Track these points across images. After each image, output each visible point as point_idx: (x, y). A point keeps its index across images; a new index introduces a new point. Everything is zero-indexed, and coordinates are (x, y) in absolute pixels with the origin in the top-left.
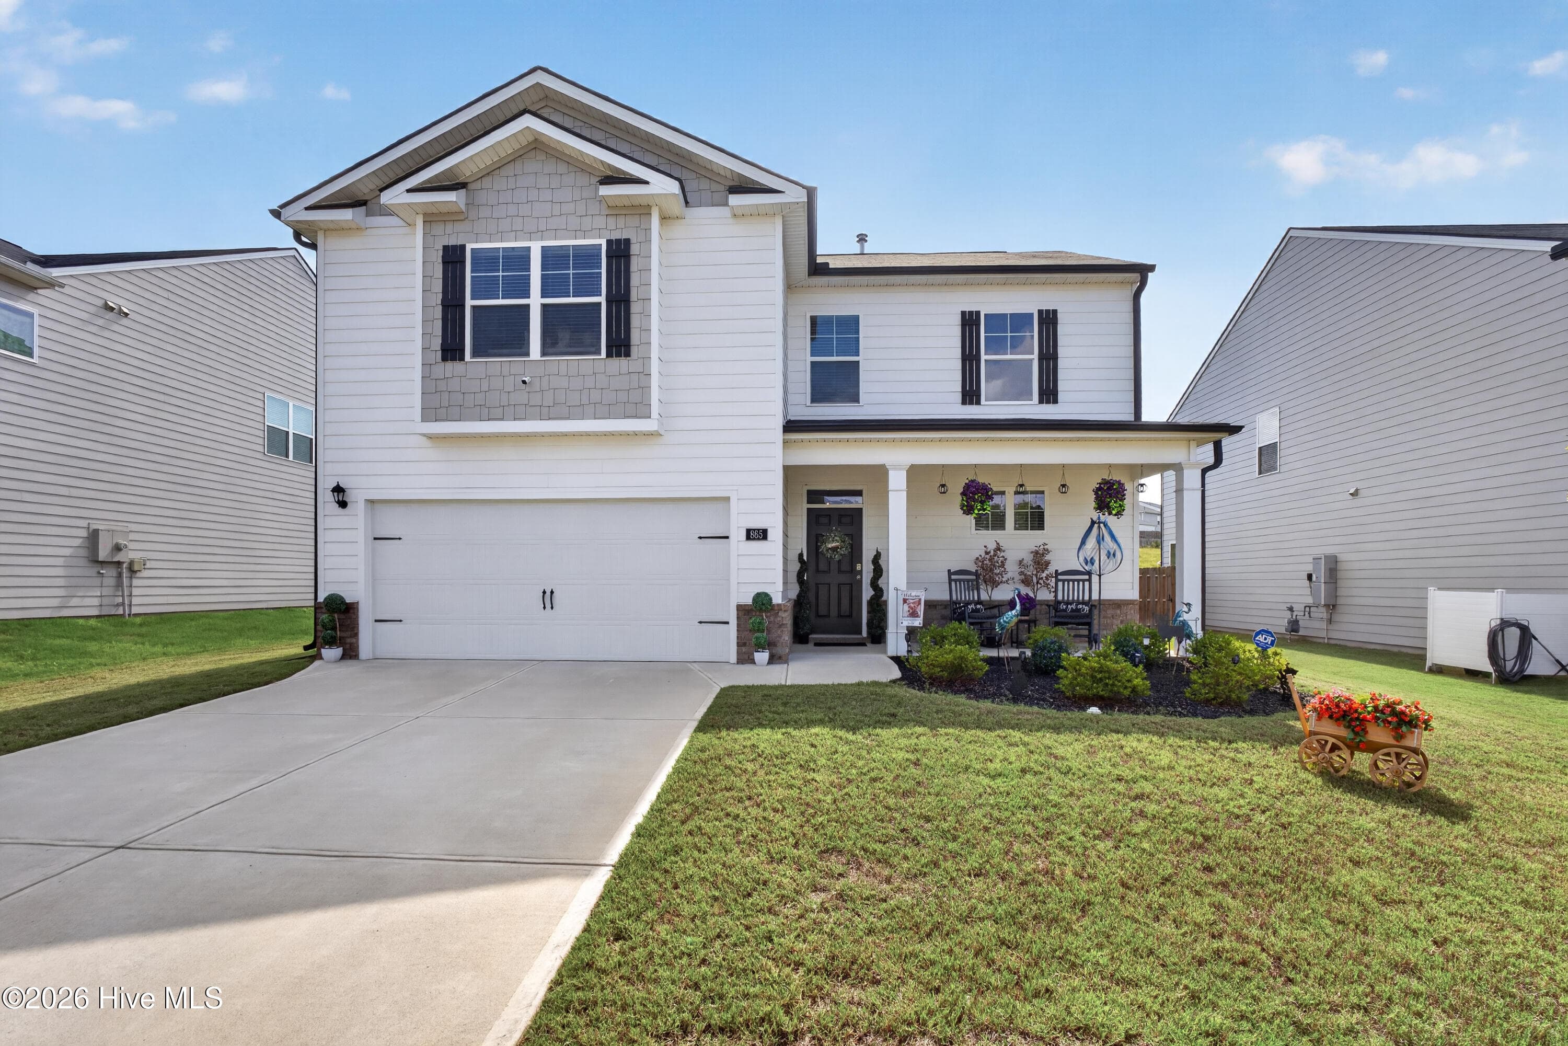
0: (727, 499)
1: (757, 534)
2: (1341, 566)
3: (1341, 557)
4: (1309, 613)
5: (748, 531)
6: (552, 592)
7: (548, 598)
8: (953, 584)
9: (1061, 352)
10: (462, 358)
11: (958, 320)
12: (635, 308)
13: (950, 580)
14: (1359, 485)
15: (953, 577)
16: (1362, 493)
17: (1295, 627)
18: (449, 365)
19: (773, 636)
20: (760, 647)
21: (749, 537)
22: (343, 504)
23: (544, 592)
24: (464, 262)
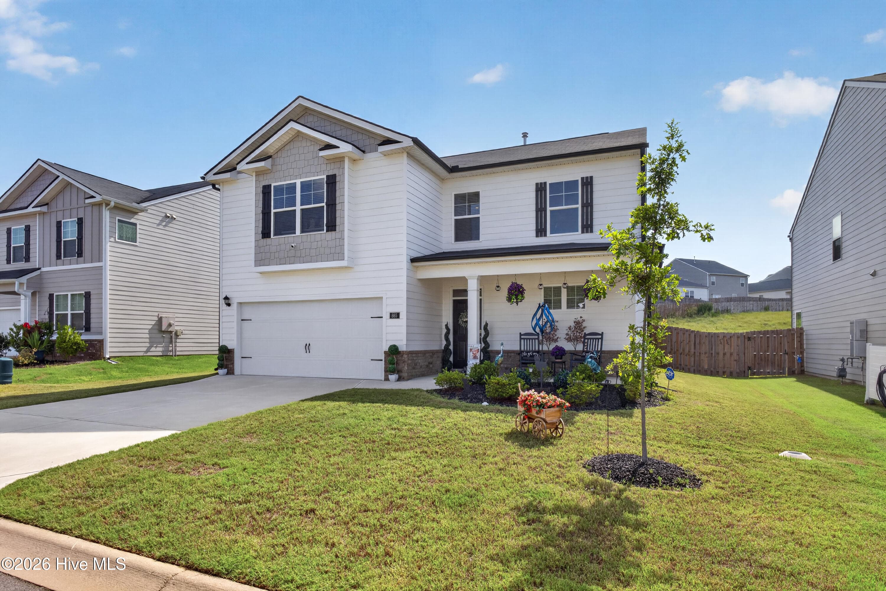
0: (381, 298)
1: (395, 316)
2: (870, 328)
3: (871, 322)
4: (852, 363)
5: (391, 314)
6: (309, 345)
7: (307, 347)
8: (522, 341)
9: (595, 201)
10: (270, 237)
11: (534, 188)
12: (338, 207)
13: (521, 339)
14: (877, 268)
15: (522, 337)
16: (880, 273)
17: (842, 373)
18: (265, 240)
19: (400, 367)
20: (393, 372)
21: (391, 318)
22: (229, 305)
23: (306, 345)
24: (271, 192)
